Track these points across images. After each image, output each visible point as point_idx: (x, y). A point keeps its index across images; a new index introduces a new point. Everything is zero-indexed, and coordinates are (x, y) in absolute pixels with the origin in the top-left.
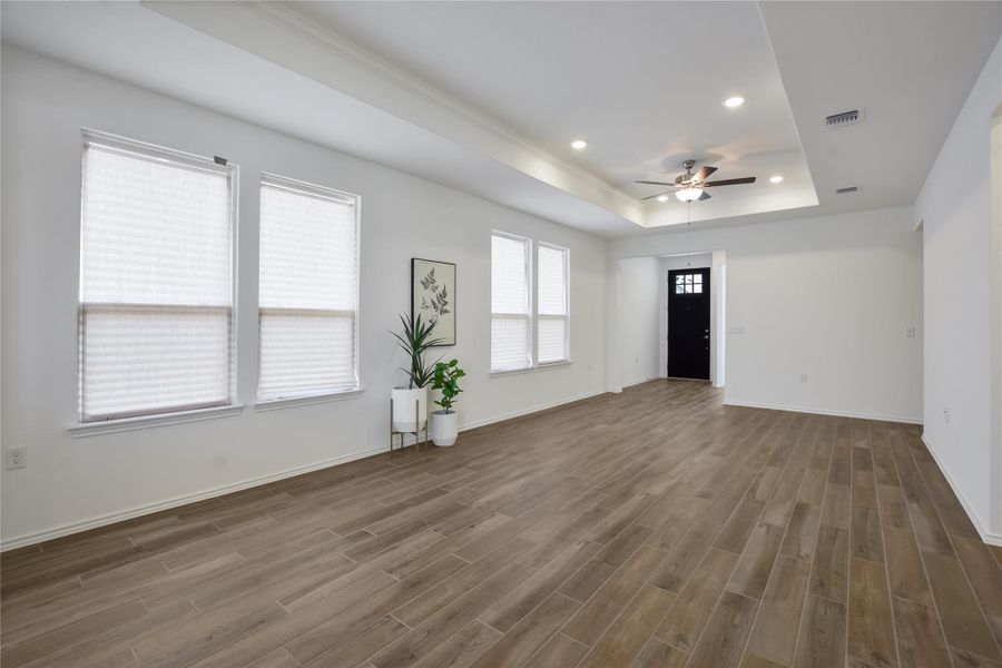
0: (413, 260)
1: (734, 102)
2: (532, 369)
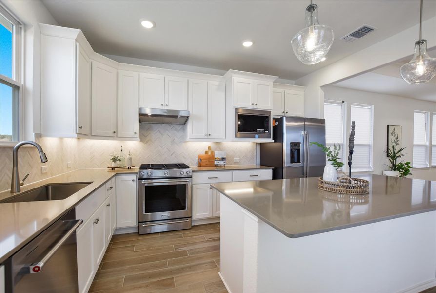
0: (388, 126)
2: (429, 168)
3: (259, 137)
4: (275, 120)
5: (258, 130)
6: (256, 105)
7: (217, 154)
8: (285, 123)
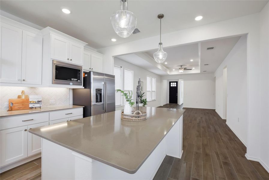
1: (192, 60)
2: (151, 101)
3: (73, 85)
4: (85, 73)
5: (72, 79)
6: (71, 60)
7: (32, 98)
8: (92, 76)
